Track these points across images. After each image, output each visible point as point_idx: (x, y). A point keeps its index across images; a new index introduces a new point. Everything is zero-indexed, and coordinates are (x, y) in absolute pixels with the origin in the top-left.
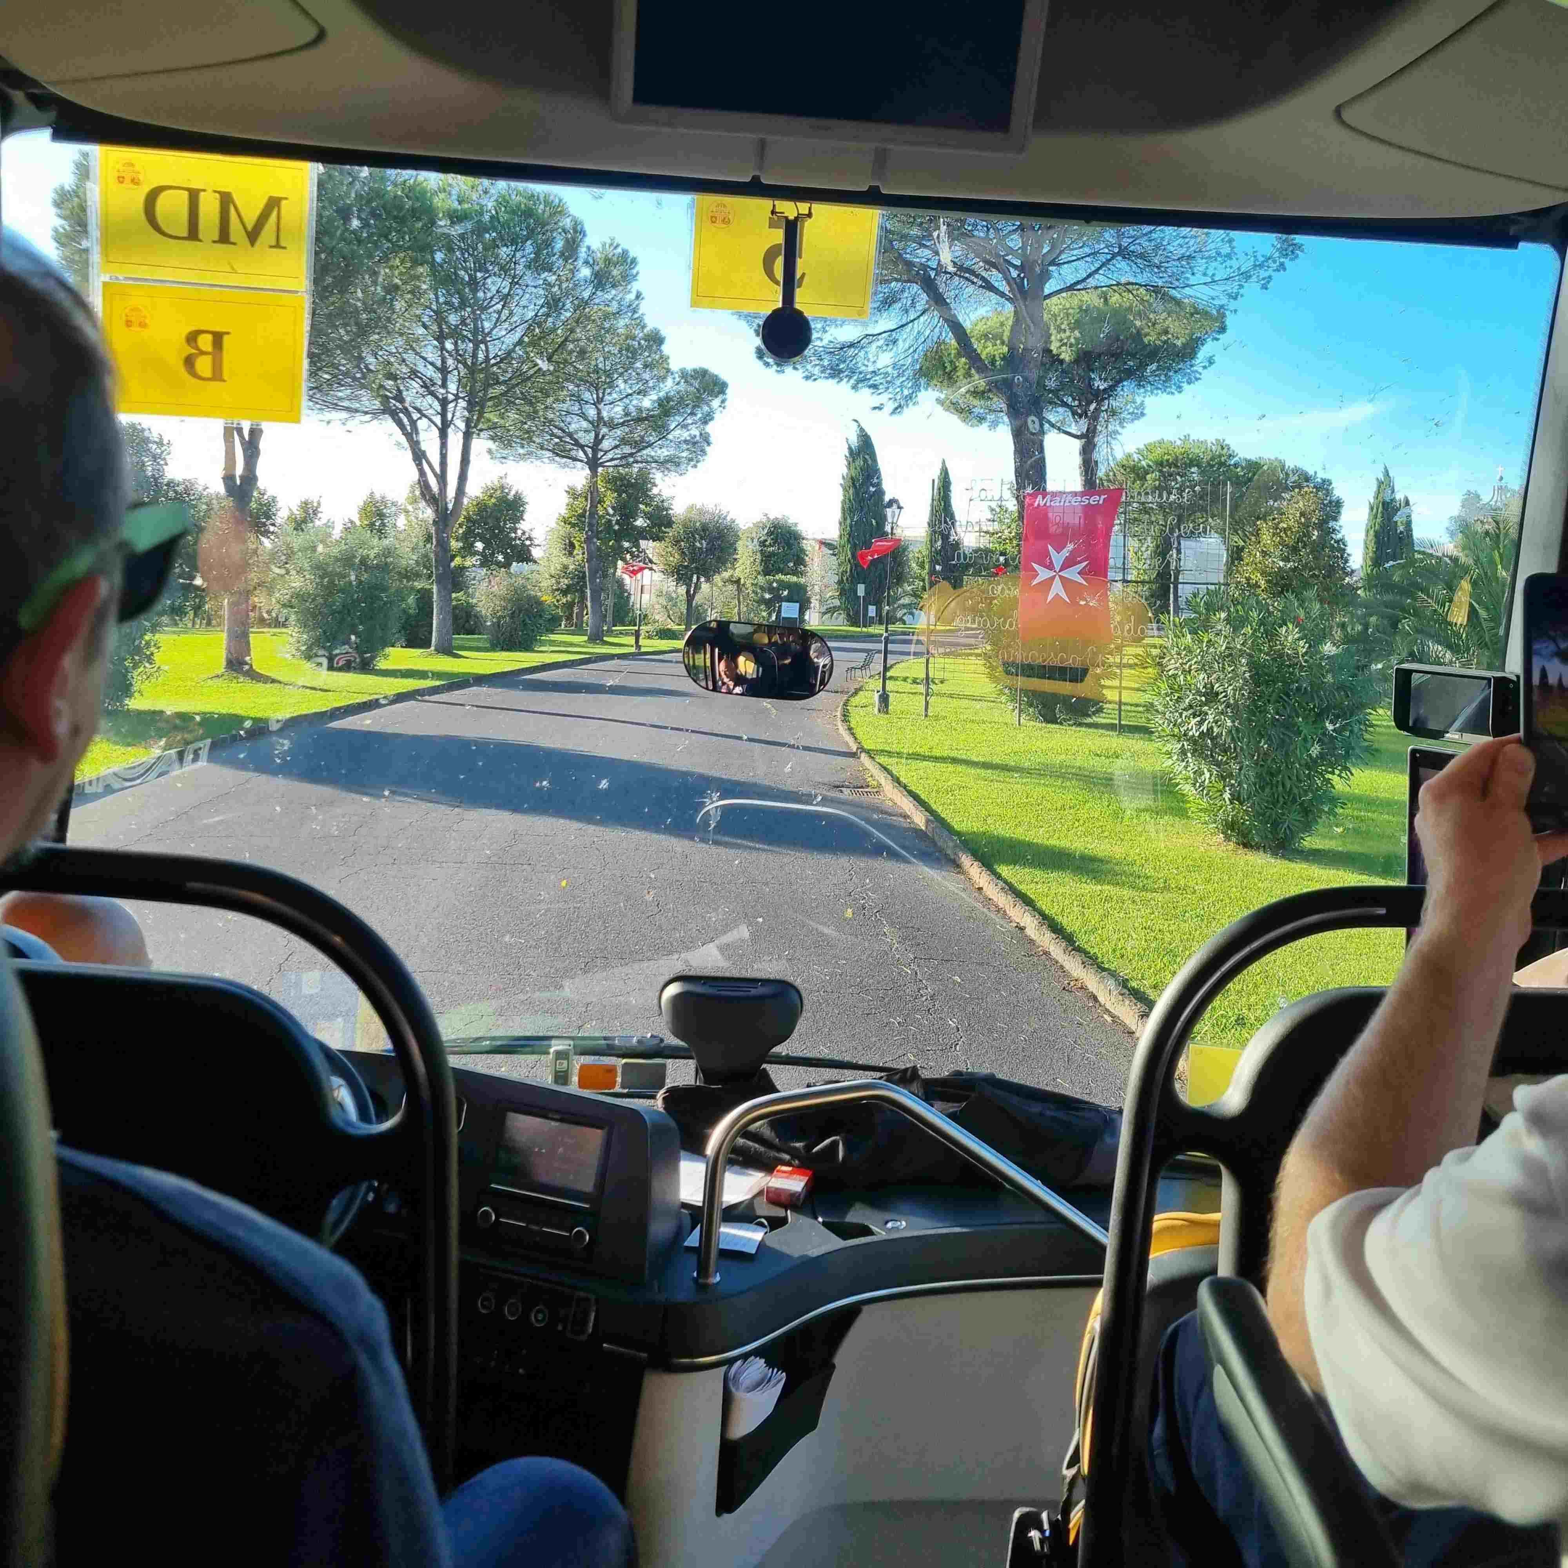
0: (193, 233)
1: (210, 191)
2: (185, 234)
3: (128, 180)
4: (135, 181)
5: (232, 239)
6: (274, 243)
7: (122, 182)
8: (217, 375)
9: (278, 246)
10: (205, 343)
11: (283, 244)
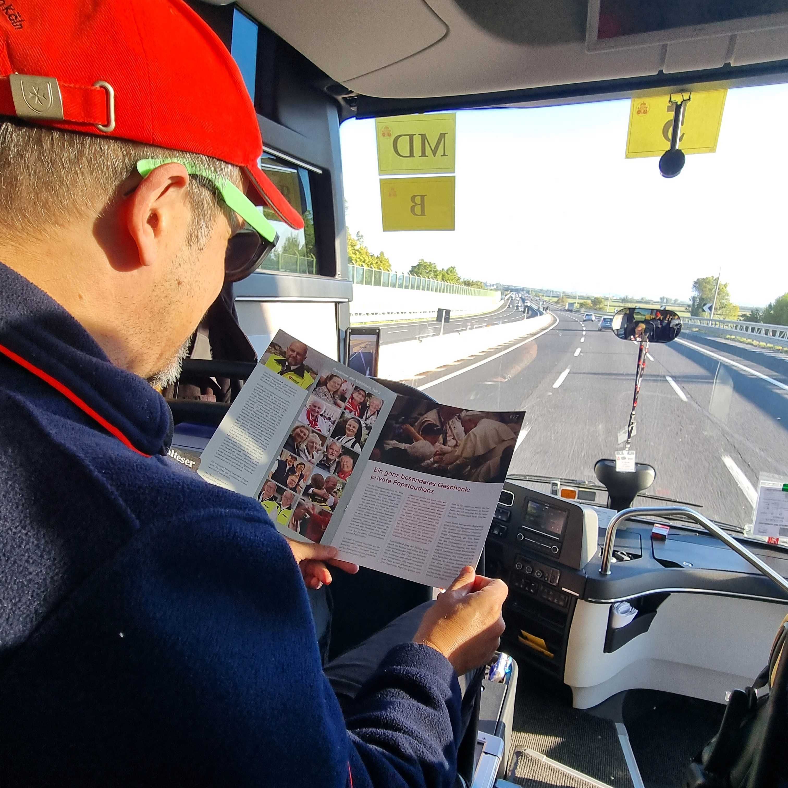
0: (412, 155)
1: (417, 134)
2: (409, 155)
3: (386, 134)
4: (389, 135)
5: (427, 155)
6: (442, 154)
7: (384, 136)
8: (423, 213)
9: (444, 155)
10: (418, 200)
11: (446, 154)
